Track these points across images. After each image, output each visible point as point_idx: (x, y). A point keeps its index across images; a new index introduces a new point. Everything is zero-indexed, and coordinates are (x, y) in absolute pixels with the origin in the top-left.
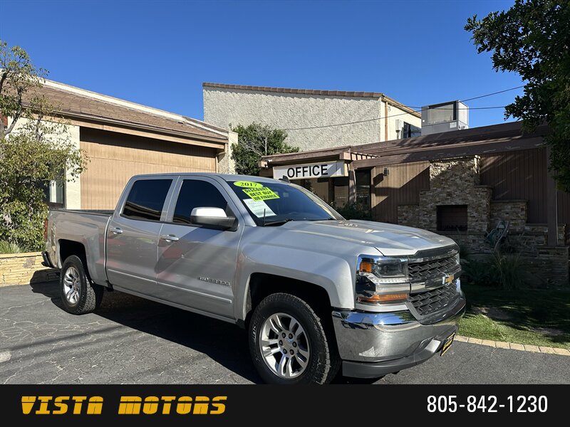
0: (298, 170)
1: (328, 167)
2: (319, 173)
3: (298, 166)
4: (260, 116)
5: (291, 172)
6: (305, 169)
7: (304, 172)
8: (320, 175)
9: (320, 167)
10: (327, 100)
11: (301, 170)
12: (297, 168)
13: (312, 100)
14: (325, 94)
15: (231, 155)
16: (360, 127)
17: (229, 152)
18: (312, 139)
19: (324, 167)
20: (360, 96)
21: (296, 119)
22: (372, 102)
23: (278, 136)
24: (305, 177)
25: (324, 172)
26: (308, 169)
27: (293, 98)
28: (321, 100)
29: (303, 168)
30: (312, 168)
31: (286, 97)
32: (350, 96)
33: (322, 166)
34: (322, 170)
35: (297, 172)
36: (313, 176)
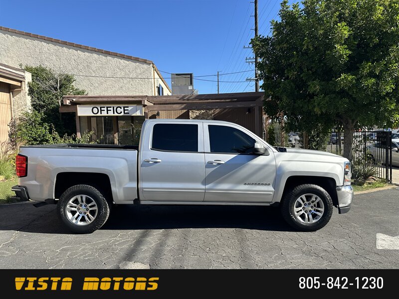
0: (102, 109)
1: (129, 109)
2: (121, 112)
3: (102, 106)
4: (41, 60)
5: (95, 110)
6: (109, 109)
7: (107, 110)
8: (122, 114)
9: (123, 108)
10: (109, 58)
11: (105, 109)
12: (101, 108)
13: (95, 56)
14: (107, 53)
15: (28, 92)
16: (137, 81)
17: (26, 89)
18: (97, 85)
19: (126, 109)
20: (136, 60)
21: (80, 67)
22: (145, 66)
23: (68, 79)
24: (109, 115)
25: (126, 112)
26: (112, 109)
27: (77, 51)
28: (104, 57)
29: (107, 108)
30: (115, 108)
31: (69, 49)
32: (129, 58)
33: (124, 107)
34: (124, 110)
35: (101, 110)
36: (116, 114)
